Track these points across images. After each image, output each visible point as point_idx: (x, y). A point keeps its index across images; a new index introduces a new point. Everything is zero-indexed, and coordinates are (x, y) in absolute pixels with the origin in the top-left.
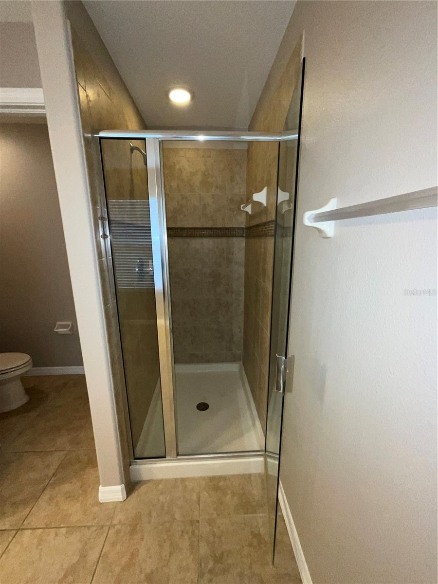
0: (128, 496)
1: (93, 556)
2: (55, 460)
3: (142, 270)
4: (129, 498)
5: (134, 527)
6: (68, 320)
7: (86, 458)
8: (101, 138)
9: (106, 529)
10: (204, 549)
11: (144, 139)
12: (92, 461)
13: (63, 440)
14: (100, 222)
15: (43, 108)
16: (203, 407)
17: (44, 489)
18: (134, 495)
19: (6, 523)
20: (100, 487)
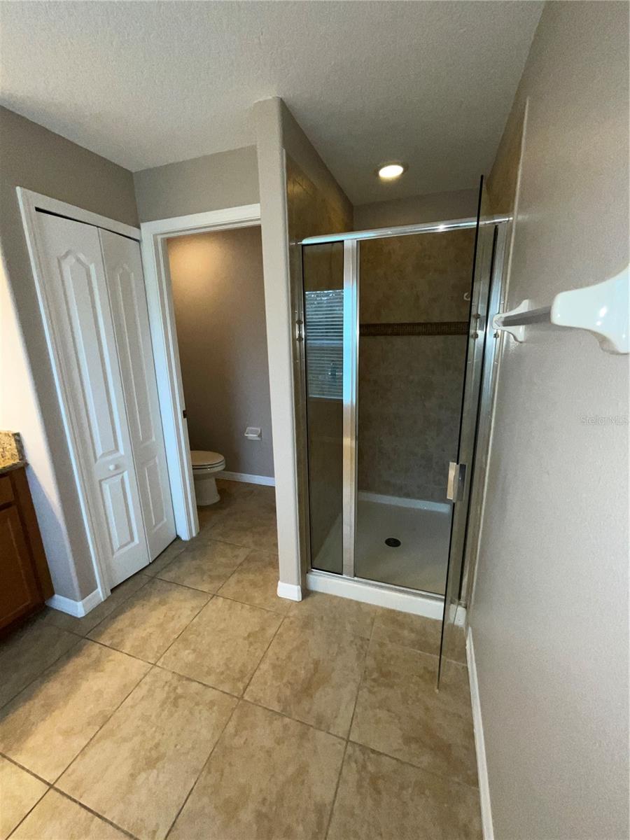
0: (303, 599)
1: (271, 631)
2: (242, 554)
3: (335, 375)
4: (304, 601)
5: (307, 624)
6: (257, 427)
7: (267, 559)
8: (303, 245)
9: (282, 617)
10: (370, 662)
11: (343, 241)
12: (274, 563)
13: (248, 539)
14: (297, 326)
15: (259, 219)
16: (394, 543)
17: (234, 572)
18: (309, 599)
19: (206, 587)
20: (279, 583)
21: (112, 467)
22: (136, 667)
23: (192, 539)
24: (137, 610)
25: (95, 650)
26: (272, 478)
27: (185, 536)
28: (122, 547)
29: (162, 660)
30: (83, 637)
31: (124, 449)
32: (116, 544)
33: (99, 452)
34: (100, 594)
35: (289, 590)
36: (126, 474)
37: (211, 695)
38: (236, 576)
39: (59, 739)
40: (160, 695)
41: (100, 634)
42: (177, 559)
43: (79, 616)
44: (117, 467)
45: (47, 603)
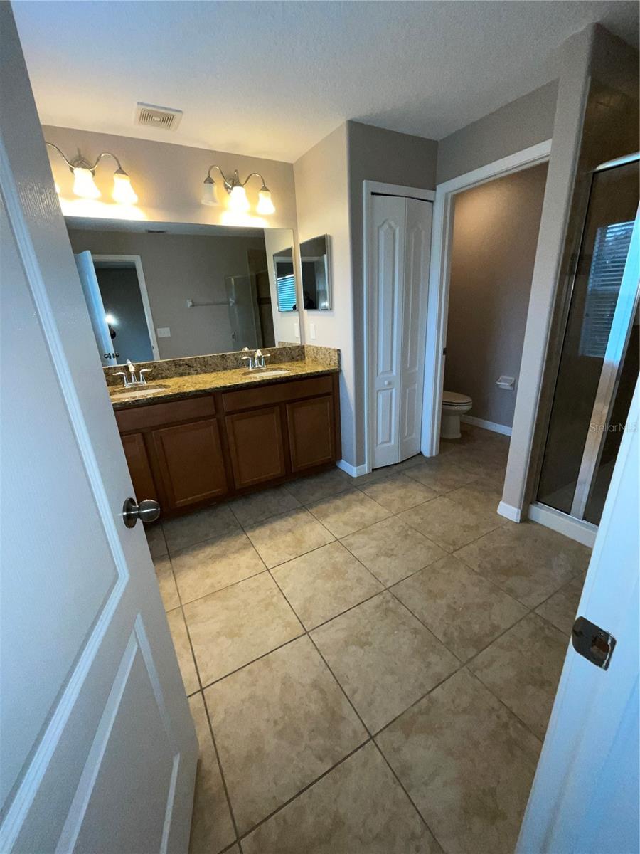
0: (521, 521)
4: (521, 524)
15: (548, 156)
19: (437, 489)
20: (501, 502)
21: (386, 383)
22: (384, 512)
23: (431, 458)
24: (388, 485)
25: (361, 495)
26: (510, 428)
27: (427, 454)
28: (383, 443)
29: (400, 515)
30: (356, 487)
31: (396, 372)
32: (380, 440)
33: (381, 370)
34: (366, 468)
35: (509, 510)
36: (394, 390)
37: (429, 543)
38: (463, 490)
39: (341, 524)
40: (397, 530)
41: (365, 488)
42: (418, 466)
43: (354, 476)
44: (389, 384)
45: (337, 465)
